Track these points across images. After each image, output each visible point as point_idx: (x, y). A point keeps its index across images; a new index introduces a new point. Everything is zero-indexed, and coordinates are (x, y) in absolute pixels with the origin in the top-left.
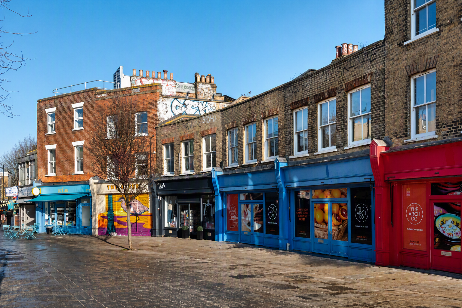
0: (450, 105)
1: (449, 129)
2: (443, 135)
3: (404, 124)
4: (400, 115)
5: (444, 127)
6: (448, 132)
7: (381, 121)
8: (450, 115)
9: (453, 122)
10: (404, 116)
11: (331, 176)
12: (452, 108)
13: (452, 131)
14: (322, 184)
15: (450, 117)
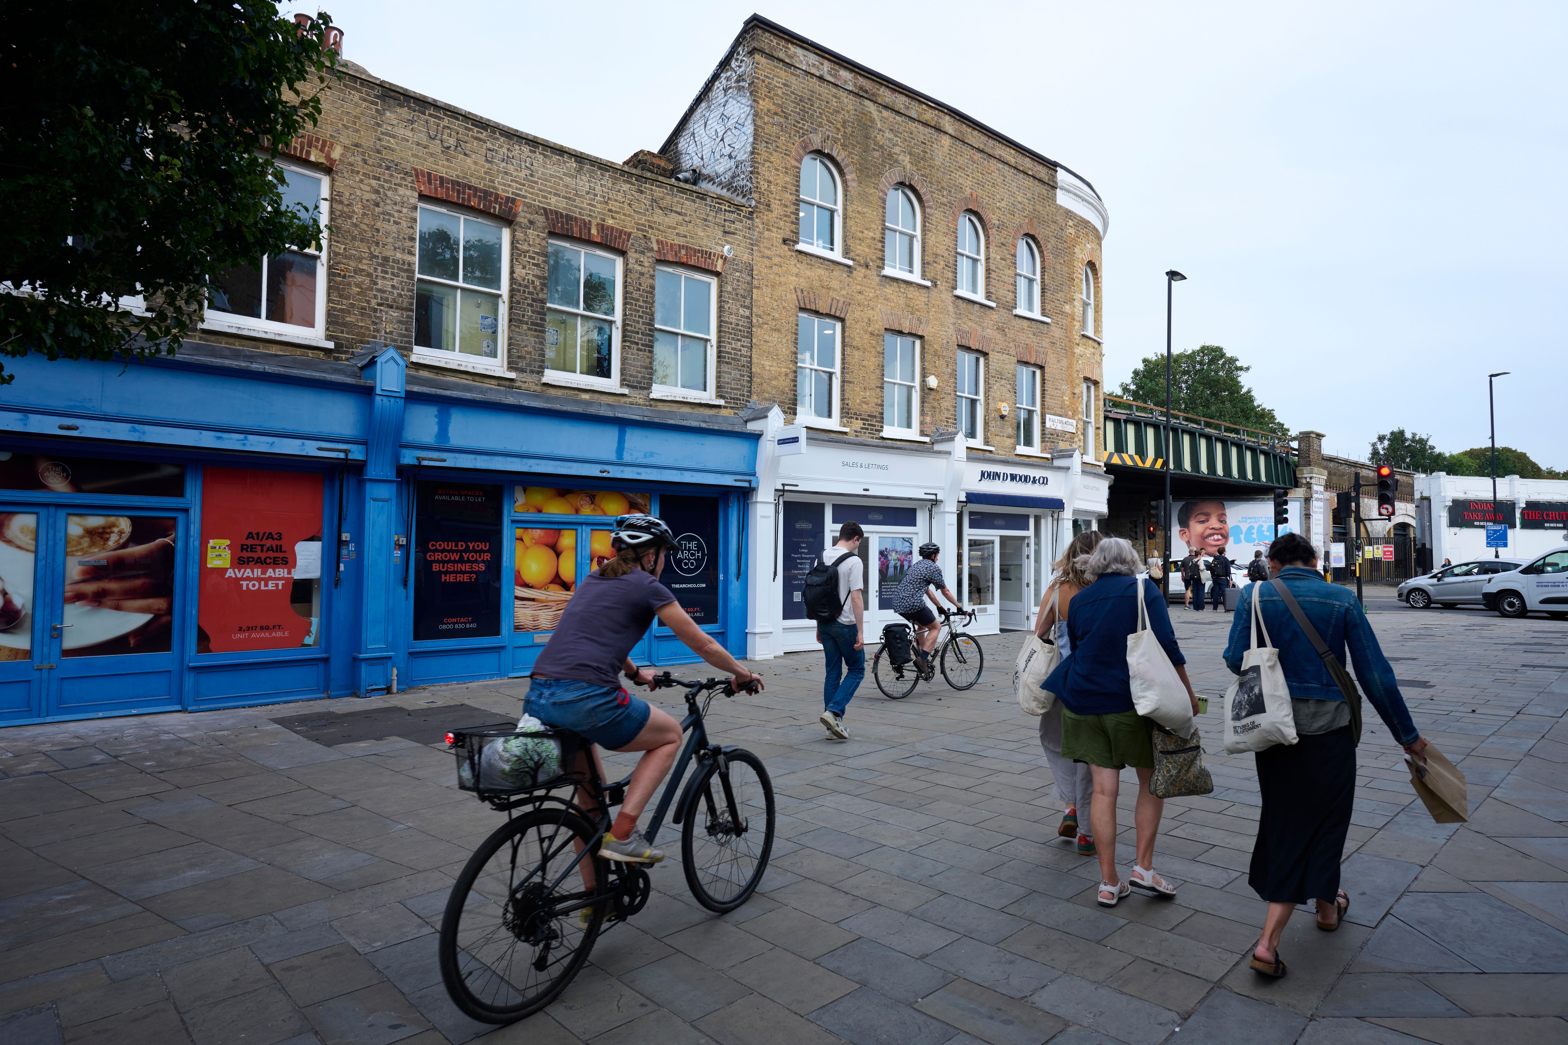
0: (865, 389)
1: (864, 424)
2: (856, 431)
3: (791, 390)
4: (784, 370)
5: (857, 419)
6: (862, 428)
7: (743, 366)
8: (864, 402)
9: (869, 416)
10: (791, 376)
11: (627, 458)
12: (868, 394)
13: (867, 429)
14: (605, 475)
15: (865, 406)
